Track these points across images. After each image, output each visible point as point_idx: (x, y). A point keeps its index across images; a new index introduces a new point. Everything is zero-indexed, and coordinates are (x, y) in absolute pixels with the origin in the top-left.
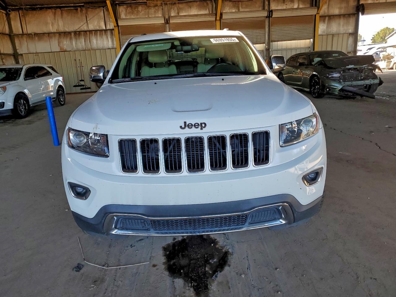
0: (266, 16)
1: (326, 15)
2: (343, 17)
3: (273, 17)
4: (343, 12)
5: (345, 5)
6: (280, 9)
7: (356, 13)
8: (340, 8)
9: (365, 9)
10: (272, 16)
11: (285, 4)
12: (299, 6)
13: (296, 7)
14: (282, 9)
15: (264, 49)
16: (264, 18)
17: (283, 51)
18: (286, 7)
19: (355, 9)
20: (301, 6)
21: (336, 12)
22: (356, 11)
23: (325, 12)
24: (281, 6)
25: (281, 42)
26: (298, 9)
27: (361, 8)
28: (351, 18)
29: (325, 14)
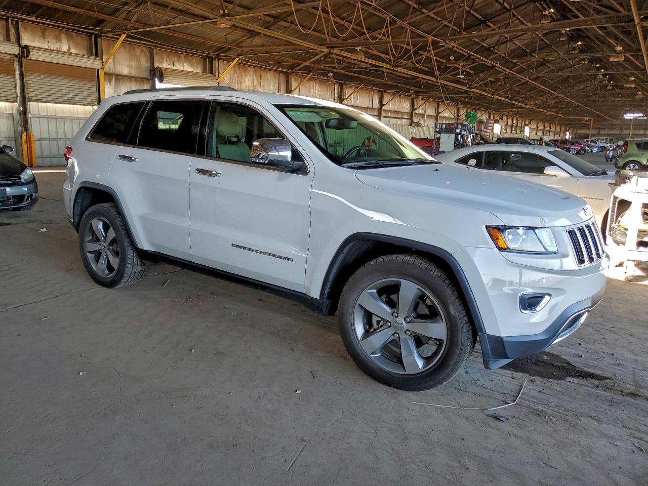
0: (16, 54)
1: (111, 72)
2: (135, 80)
3: (29, 58)
4: (133, 73)
5: (136, 64)
6: (38, 46)
7: (150, 78)
8: (130, 67)
9: (164, 75)
10: (28, 56)
11: (47, 40)
12: (69, 49)
13: (66, 51)
14: (42, 47)
15: (15, 112)
16: (12, 56)
17: (49, 119)
18: (49, 46)
19: (148, 72)
20: (73, 51)
21: (125, 71)
22: (151, 75)
23: (109, 68)
24: (39, 42)
25: (45, 104)
26: (68, 53)
27: (158, 74)
28: (145, 84)
29: (110, 70)
